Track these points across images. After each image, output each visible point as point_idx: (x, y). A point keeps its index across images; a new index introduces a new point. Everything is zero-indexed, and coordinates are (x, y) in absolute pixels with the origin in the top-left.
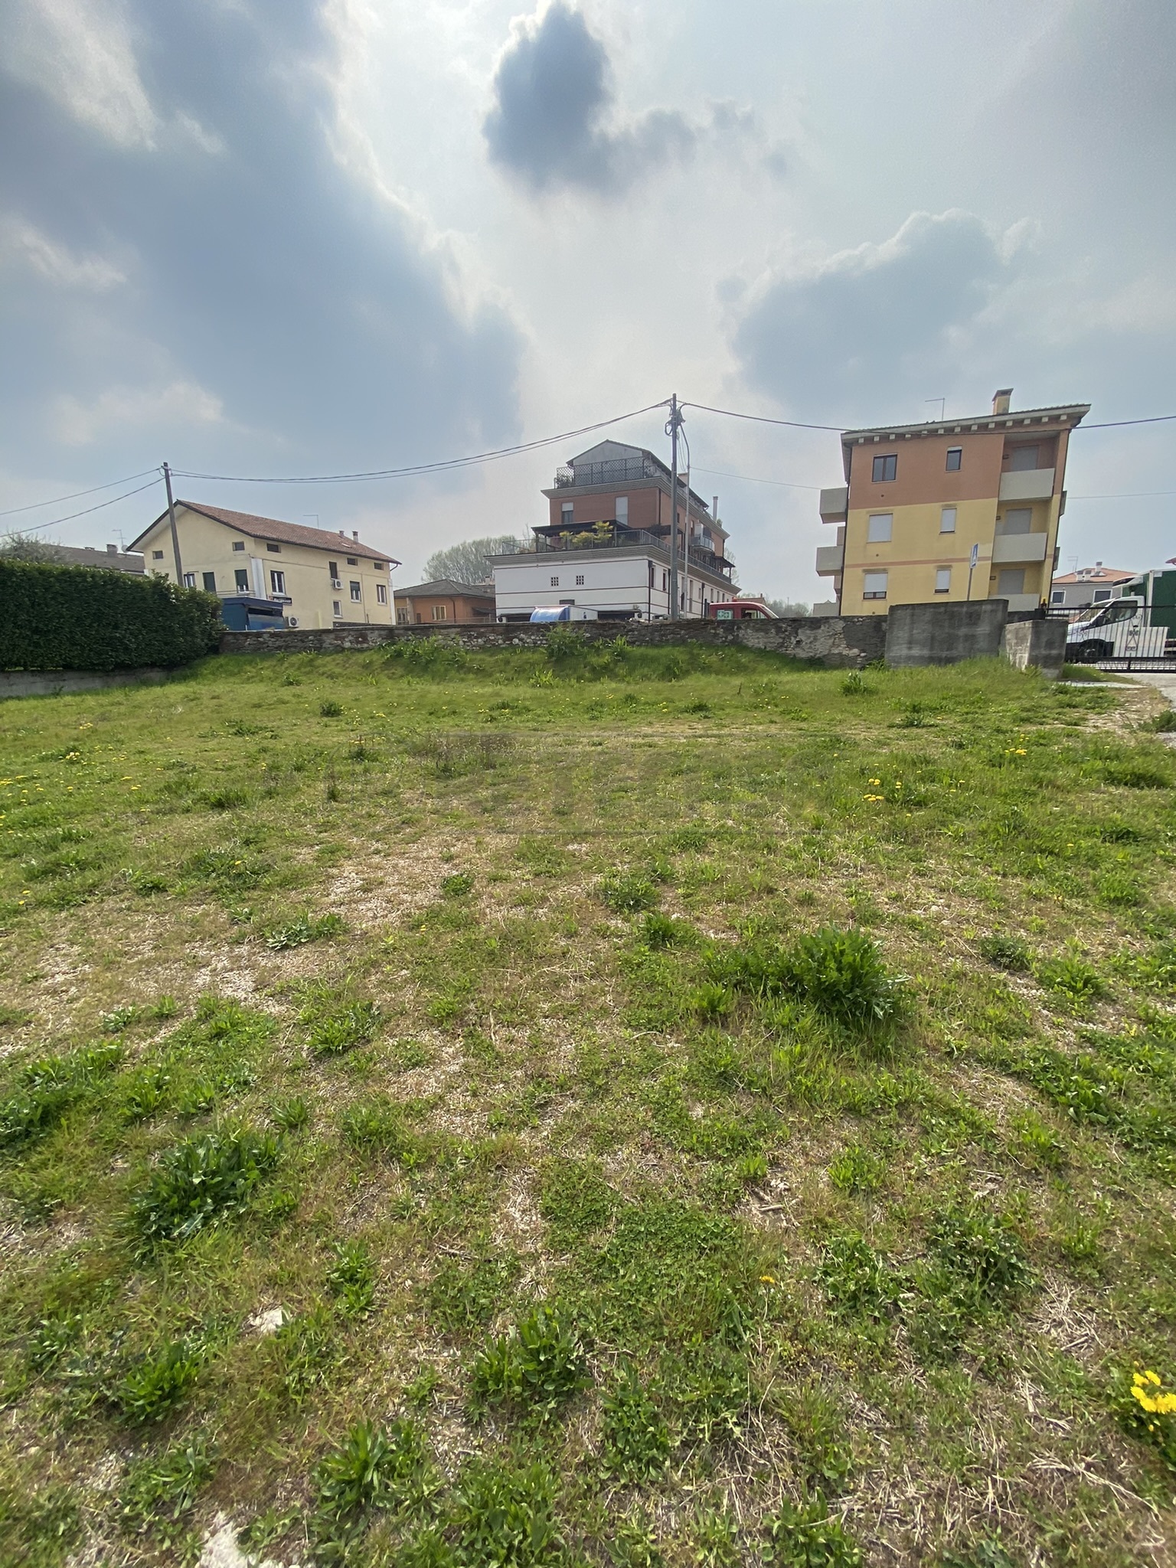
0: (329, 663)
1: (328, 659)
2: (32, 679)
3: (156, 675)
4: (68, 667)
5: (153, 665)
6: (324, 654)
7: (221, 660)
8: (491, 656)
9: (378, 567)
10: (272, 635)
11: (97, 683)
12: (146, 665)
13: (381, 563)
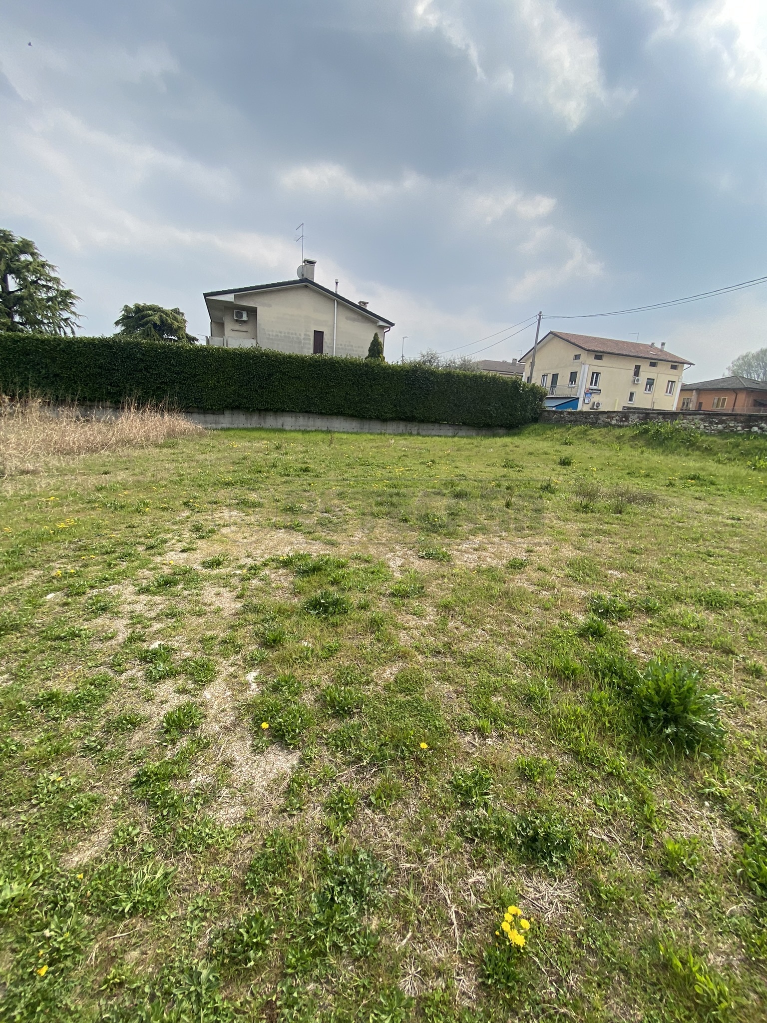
0: (595, 434)
1: (597, 430)
2: (448, 428)
3: (501, 431)
4: (464, 424)
5: (501, 426)
6: (596, 428)
7: (536, 426)
8: (723, 440)
9: (674, 367)
10: (569, 413)
11: (474, 433)
12: (499, 425)
13: (676, 364)
